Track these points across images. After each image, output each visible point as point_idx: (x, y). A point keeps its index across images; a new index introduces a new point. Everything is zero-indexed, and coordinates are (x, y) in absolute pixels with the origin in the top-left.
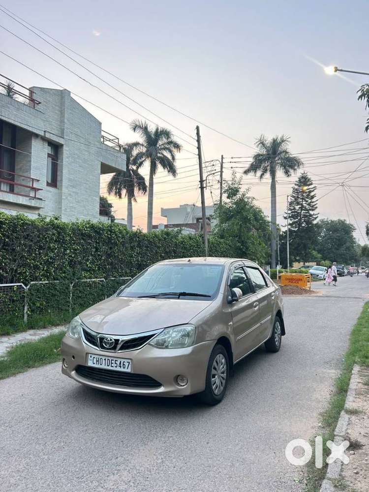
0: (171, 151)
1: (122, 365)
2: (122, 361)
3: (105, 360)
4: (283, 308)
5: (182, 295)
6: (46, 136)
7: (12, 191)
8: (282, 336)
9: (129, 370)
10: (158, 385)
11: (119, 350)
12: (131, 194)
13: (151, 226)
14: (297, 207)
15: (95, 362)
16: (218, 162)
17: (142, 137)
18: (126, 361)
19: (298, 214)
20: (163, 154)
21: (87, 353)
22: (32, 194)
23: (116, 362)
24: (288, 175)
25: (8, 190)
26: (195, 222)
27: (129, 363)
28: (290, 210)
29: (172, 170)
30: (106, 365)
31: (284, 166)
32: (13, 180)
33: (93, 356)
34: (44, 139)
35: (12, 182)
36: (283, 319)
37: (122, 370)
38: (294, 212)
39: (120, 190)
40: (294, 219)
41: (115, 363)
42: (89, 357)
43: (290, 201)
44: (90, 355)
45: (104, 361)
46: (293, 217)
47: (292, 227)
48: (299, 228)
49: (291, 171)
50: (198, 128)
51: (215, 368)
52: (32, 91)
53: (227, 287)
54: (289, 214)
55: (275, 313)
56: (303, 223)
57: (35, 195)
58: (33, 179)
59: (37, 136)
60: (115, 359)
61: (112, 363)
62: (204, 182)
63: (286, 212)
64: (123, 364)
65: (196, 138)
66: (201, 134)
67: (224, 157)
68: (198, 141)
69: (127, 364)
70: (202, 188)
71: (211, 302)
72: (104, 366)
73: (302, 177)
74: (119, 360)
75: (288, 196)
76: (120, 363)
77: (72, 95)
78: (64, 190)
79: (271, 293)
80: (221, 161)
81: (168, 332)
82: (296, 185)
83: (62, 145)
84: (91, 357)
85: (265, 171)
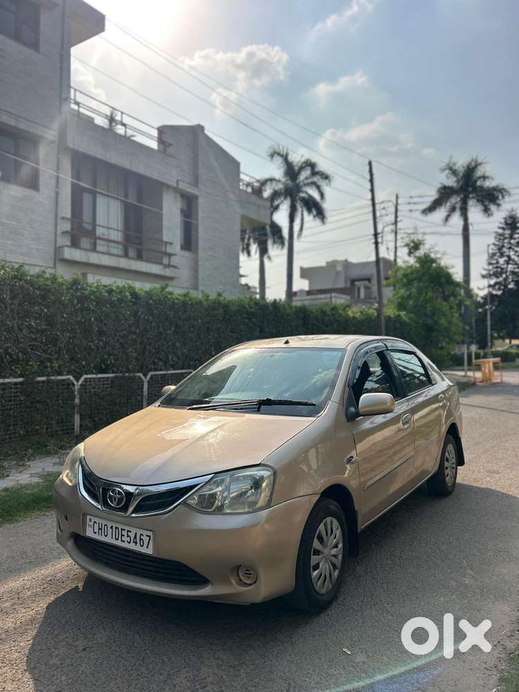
0: (318, 187)
1: (138, 541)
2: (139, 532)
3: (112, 528)
4: (461, 421)
5: (264, 405)
6: (180, 187)
7: (139, 257)
8: (459, 467)
9: (150, 551)
10: (202, 581)
11: (132, 513)
12: (263, 251)
13: (290, 293)
14: (502, 261)
15: (96, 530)
16: (390, 204)
17: (279, 169)
18: (145, 533)
19: (503, 271)
20: (307, 193)
21: (84, 514)
22: (165, 261)
23: (129, 534)
24: (489, 215)
25: (135, 257)
26: (349, 285)
27: (150, 537)
28: (490, 264)
29: (320, 214)
30: (114, 537)
31: (480, 201)
32: (140, 244)
33: (94, 519)
34: (176, 190)
35: (139, 247)
36: (460, 438)
37: (137, 548)
38: (497, 267)
39: (248, 245)
40: (498, 277)
41: (128, 536)
42: (88, 521)
43: (491, 251)
44: (88, 517)
45: (110, 530)
46: (496, 275)
47: (494, 289)
48: (504, 290)
49: (493, 207)
50: (370, 164)
51: (320, 539)
52: (162, 130)
53: (347, 389)
54: (490, 270)
55: (444, 429)
56: (509, 283)
57: (169, 262)
58: (166, 243)
59: (169, 187)
60: (127, 528)
61: (122, 535)
62: (380, 235)
63: (486, 267)
64: (141, 539)
65: (368, 177)
66: (374, 171)
67: (399, 196)
68: (371, 181)
69: (146, 539)
70: (376, 243)
71: (315, 419)
72: (109, 540)
73: (510, 217)
74: (134, 531)
75: (489, 246)
76: (135, 537)
77: (206, 132)
78: (201, 254)
79: (438, 395)
80: (395, 202)
81: (222, 481)
82: (499, 228)
83: (196, 197)
84: (90, 520)
85: (453, 209)
